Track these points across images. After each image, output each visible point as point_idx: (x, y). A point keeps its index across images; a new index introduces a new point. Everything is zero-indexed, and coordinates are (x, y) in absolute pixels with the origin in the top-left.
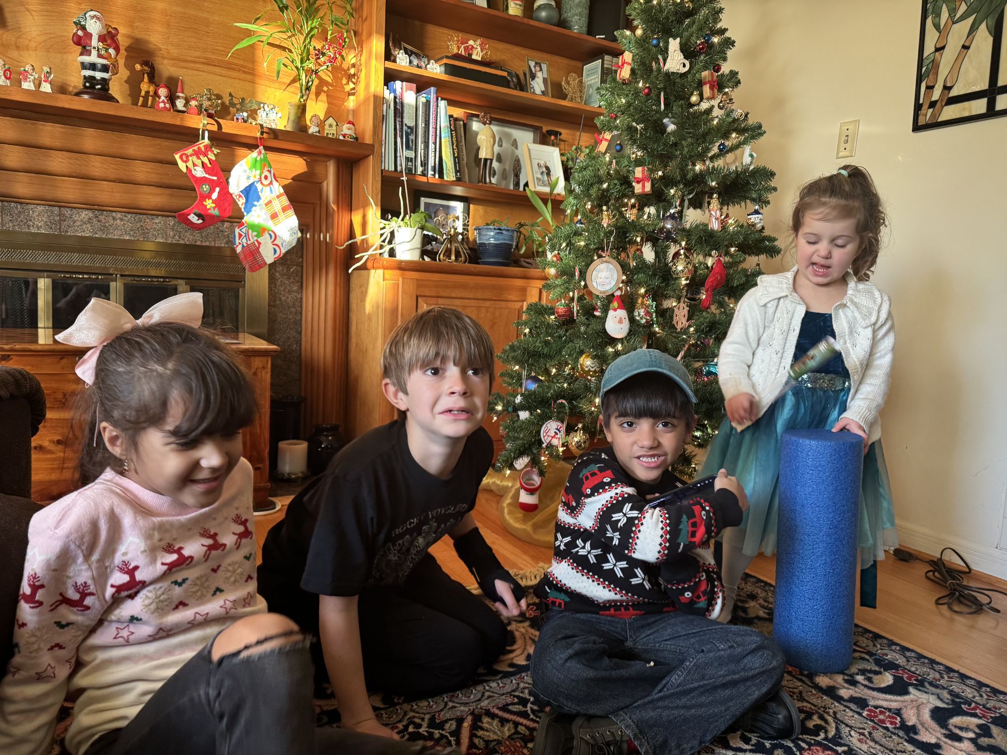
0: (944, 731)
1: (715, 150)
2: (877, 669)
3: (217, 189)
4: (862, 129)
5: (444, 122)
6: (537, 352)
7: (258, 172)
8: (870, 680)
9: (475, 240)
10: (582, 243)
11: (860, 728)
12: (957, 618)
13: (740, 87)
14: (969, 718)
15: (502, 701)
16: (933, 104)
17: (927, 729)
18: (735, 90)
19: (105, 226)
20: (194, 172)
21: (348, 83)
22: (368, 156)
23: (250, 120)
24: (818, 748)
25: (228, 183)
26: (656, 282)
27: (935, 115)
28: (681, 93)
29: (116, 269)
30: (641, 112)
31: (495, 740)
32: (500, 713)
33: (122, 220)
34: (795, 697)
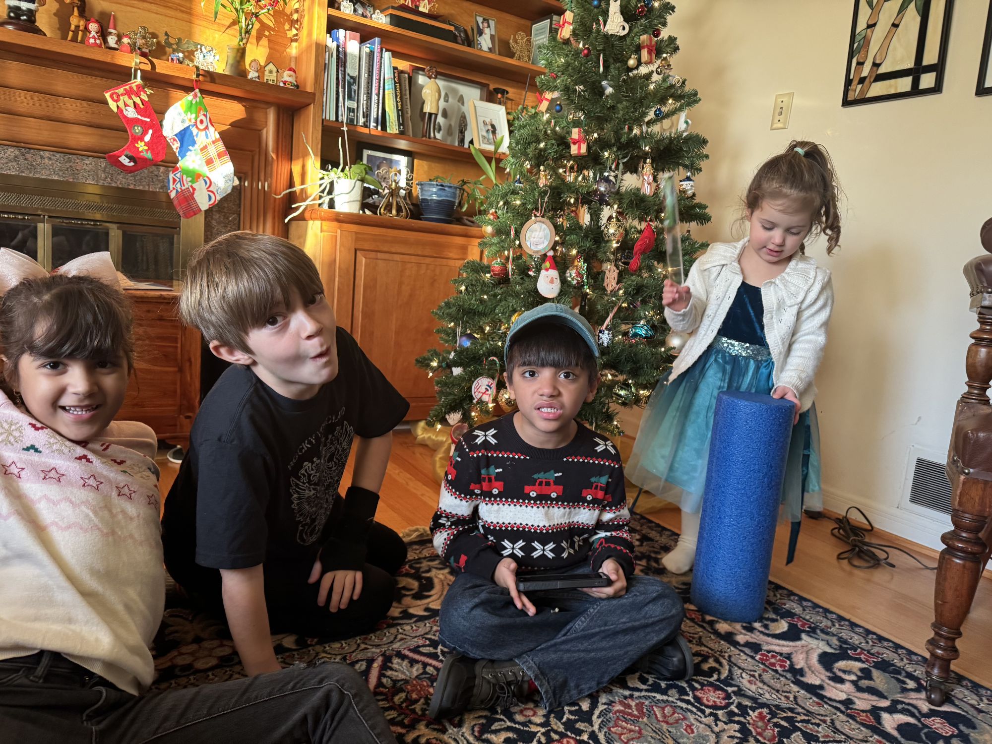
0: (829, 674)
1: (651, 115)
2: (774, 616)
3: (150, 132)
4: (797, 101)
5: (388, 73)
6: (472, 309)
7: (194, 116)
8: (766, 627)
9: (418, 197)
10: (518, 202)
11: (751, 671)
12: (857, 572)
13: (679, 53)
14: (853, 662)
15: (413, 643)
16: (862, 80)
17: (813, 672)
18: (674, 56)
19: (32, 165)
20: (125, 113)
21: (290, 29)
22: (309, 104)
23: (187, 62)
24: (710, 688)
25: (161, 125)
26: (588, 244)
27: (864, 91)
28: (619, 56)
29: (43, 210)
30: (579, 73)
31: (403, 680)
32: (411, 655)
33: (50, 159)
34: (694, 642)
